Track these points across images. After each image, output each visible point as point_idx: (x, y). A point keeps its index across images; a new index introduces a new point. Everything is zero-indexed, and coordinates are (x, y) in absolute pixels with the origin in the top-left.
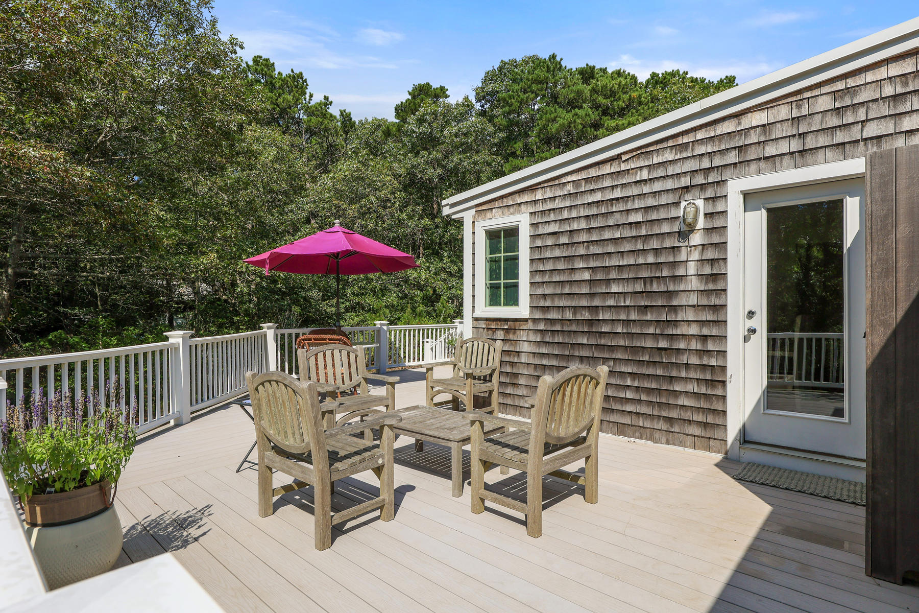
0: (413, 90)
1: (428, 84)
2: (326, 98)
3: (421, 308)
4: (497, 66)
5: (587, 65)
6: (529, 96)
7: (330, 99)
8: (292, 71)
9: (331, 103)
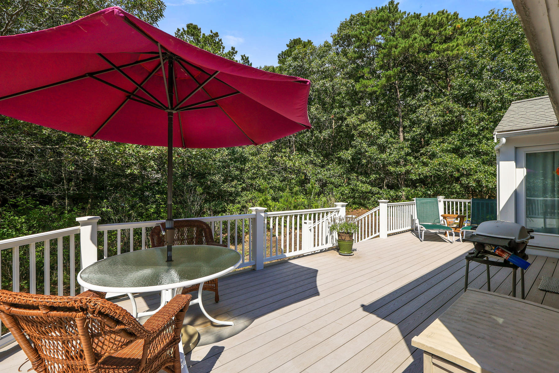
0: (290, 44)
1: (300, 39)
2: (233, 49)
3: (297, 188)
4: (348, 19)
5: (415, 13)
6: (375, 32)
7: (236, 50)
8: (211, 32)
9: (236, 52)
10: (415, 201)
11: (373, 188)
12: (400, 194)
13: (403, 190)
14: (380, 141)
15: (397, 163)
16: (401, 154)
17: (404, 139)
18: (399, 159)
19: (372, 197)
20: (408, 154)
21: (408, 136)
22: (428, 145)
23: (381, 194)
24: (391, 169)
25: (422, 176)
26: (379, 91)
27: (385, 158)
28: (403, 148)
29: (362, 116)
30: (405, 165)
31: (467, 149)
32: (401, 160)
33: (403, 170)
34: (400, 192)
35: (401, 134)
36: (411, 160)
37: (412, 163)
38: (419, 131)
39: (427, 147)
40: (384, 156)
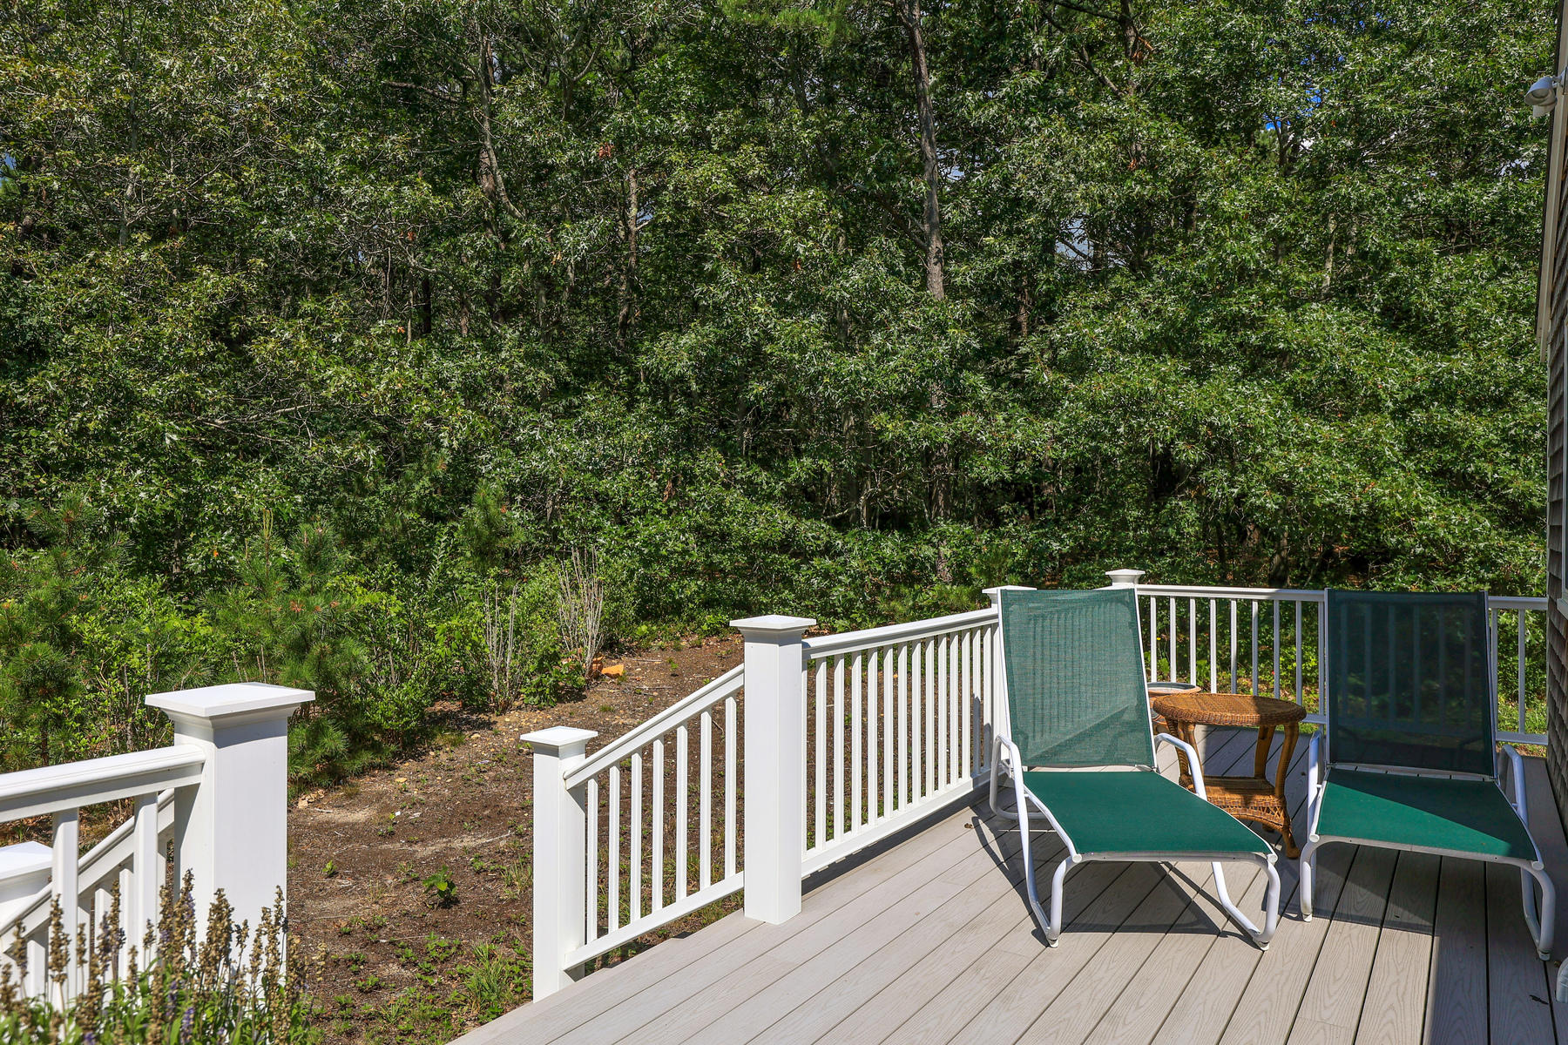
10: (996, 609)
11: (804, 525)
12: (928, 551)
13: (942, 536)
14: (836, 290)
15: (915, 402)
16: (932, 357)
17: (949, 288)
18: (922, 379)
19: (797, 567)
20: (963, 361)
21: (965, 274)
22: (1051, 319)
23: (840, 554)
24: (890, 426)
25: (1024, 468)
26: (832, 33)
27: (857, 373)
28: (941, 328)
29: (751, 159)
30: (952, 414)
31: (1213, 339)
32: (936, 389)
33: (944, 432)
34: (929, 542)
35: (935, 269)
36: (975, 388)
37: (979, 407)
38: (1010, 251)
39: (1049, 329)
40: (852, 363)
